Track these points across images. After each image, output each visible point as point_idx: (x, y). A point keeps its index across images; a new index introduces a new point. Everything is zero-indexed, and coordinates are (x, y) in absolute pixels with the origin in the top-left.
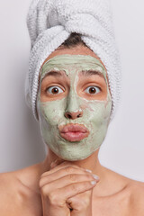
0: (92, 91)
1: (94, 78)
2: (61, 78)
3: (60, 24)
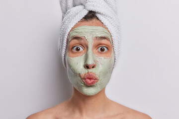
0: (102, 50)
1: (104, 41)
2: (82, 41)
3: (82, 4)
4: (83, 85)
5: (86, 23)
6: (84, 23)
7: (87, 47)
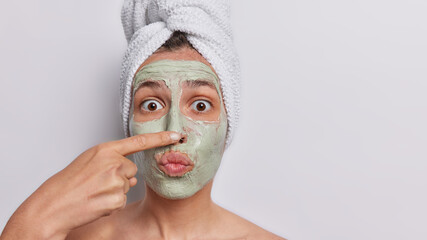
0: (201, 107)
1: (204, 90)
2: (159, 91)
3: (162, 20)
4: (160, 176)
5: (169, 54)
6: (163, 55)
7: (170, 102)
